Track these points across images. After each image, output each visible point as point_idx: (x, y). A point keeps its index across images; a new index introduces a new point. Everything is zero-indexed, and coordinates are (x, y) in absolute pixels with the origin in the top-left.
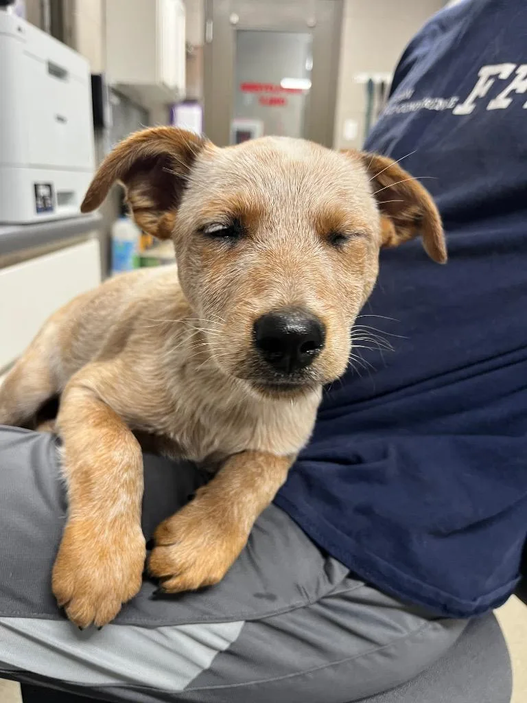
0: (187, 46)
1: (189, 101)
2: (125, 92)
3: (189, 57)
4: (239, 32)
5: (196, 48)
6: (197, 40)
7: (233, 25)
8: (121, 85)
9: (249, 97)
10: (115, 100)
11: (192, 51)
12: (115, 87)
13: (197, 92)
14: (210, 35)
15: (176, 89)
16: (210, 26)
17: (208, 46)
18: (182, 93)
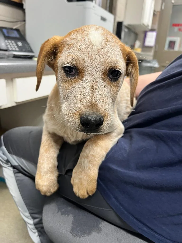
0: (154, 11)
1: (152, 30)
2: (130, 27)
3: (154, 15)
4: (174, 6)
5: (158, 12)
6: (158, 9)
7: (173, 3)
8: (129, 25)
9: (176, 29)
10: (126, 30)
11: (156, 13)
12: (127, 26)
13: (156, 27)
14: (163, 8)
15: (148, 26)
16: (164, 4)
17: (162, 11)
18: (150, 27)
